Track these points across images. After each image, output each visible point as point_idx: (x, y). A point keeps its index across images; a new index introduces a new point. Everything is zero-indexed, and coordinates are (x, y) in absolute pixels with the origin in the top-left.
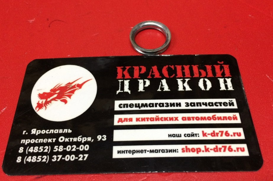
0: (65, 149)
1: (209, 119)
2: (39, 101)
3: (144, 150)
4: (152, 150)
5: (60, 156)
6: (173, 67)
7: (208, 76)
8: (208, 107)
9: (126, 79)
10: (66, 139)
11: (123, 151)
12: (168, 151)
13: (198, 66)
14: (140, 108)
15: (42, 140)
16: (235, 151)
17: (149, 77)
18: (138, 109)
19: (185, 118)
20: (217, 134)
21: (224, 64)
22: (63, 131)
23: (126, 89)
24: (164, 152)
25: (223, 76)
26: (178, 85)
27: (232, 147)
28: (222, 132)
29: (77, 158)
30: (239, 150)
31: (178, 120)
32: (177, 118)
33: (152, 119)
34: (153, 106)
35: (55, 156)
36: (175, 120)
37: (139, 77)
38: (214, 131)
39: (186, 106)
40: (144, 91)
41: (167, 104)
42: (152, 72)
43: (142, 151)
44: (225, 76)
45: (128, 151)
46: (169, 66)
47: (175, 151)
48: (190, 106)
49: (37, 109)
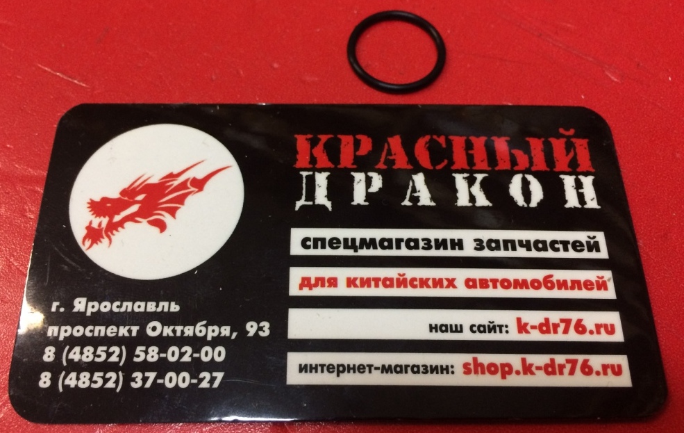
0: (163, 355)
1: (535, 284)
2: (91, 223)
3: (368, 365)
4: (387, 366)
5: (152, 375)
6: (442, 140)
7: (533, 169)
8: (534, 254)
9: (320, 171)
10: (166, 328)
11: (314, 366)
12: (429, 369)
13: (508, 138)
14: (356, 251)
15: (103, 328)
16: (598, 373)
17: (381, 166)
18: (350, 252)
19: (474, 281)
20: (556, 326)
21: (576, 136)
22: (157, 306)
23: (321, 197)
24: (418, 372)
25: (574, 170)
26: (456, 191)
27: (590, 363)
28: (567, 322)
29: (195, 381)
30: (609, 371)
31: (454, 287)
32: (453, 280)
33: (388, 283)
34: (390, 247)
35: (138, 375)
36: (448, 287)
37: (353, 164)
38: (547, 320)
39: (476, 249)
40: (367, 203)
41: (427, 241)
42: (389, 153)
43: (361, 369)
44: (578, 170)
45: (325, 365)
46: (432, 137)
47: (445, 369)
48: (486, 249)
49: (88, 243)
